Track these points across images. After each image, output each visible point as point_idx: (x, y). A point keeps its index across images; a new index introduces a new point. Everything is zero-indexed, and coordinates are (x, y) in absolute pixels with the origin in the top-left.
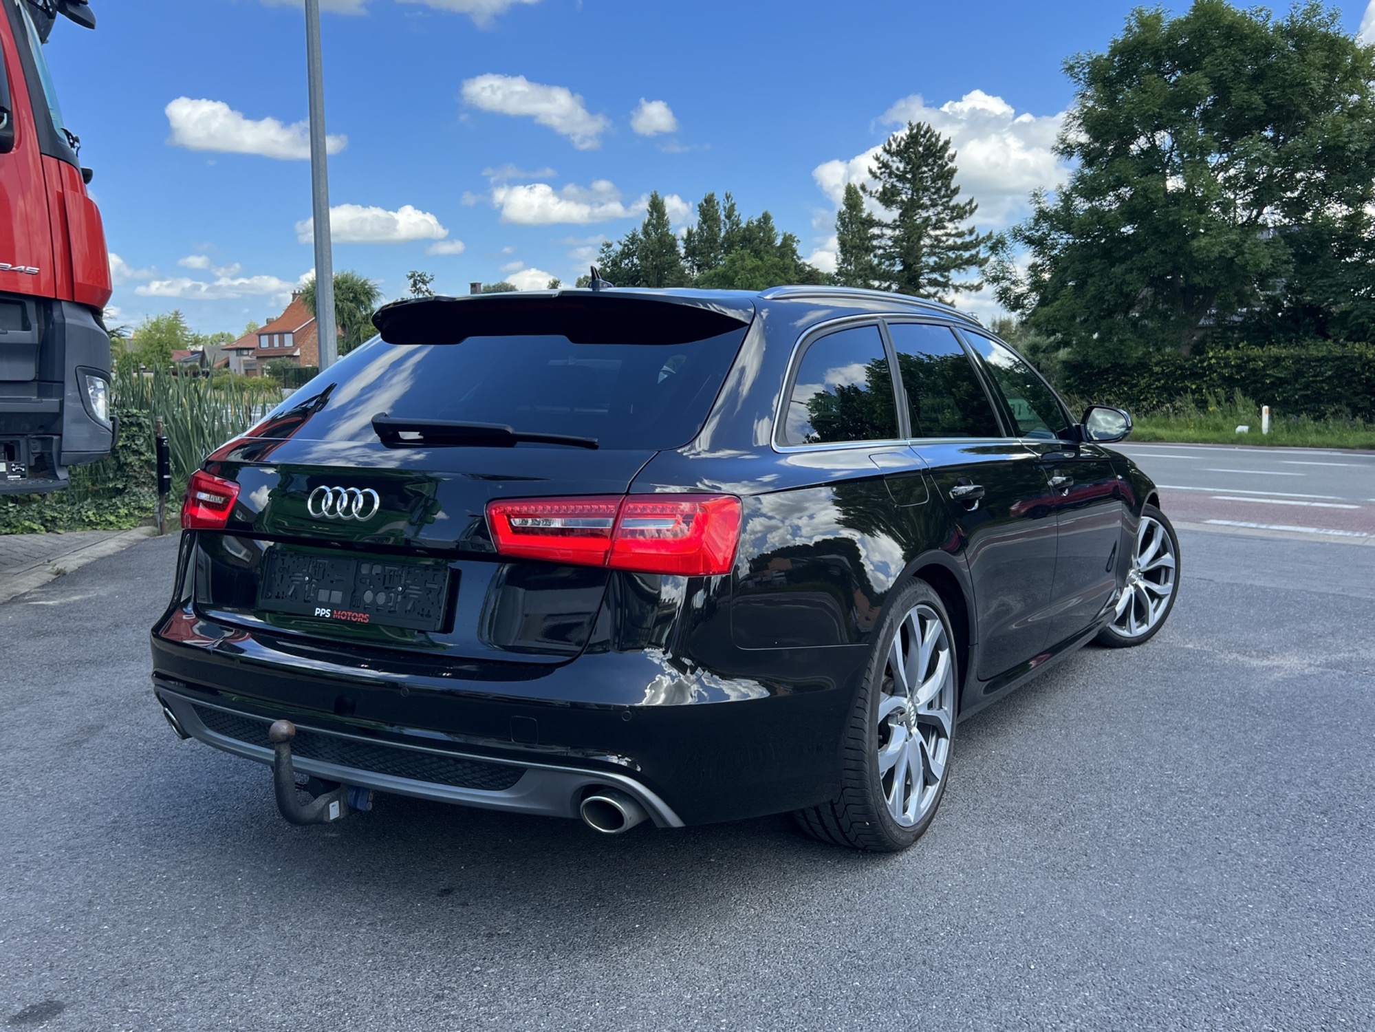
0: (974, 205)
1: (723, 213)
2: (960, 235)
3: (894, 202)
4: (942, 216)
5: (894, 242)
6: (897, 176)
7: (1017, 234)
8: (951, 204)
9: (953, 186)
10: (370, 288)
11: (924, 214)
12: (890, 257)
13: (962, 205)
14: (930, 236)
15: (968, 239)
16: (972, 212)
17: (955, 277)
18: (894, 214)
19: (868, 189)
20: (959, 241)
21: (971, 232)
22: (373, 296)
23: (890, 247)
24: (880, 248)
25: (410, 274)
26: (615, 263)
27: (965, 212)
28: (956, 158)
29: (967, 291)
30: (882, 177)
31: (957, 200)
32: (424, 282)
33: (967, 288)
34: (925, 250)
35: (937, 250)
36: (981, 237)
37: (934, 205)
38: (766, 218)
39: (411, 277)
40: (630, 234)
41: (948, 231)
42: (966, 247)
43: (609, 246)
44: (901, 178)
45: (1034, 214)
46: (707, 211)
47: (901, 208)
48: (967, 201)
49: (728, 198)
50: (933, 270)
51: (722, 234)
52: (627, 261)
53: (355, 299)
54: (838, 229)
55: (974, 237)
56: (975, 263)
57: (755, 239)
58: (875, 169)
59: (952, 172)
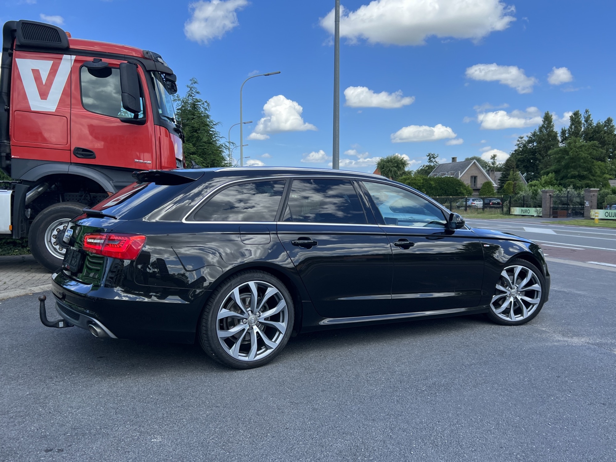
1: (584, 119)
10: (405, 161)
22: (405, 165)
25: (428, 155)
26: (524, 146)
32: (434, 158)
38: (609, 121)
39: (428, 156)
40: (533, 132)
43: (522, 138)
46: (575, 119)
49: (586, 112)
51: (582, 130)
52: (531, 145)
53: (397, 166)
57: (601, 131)
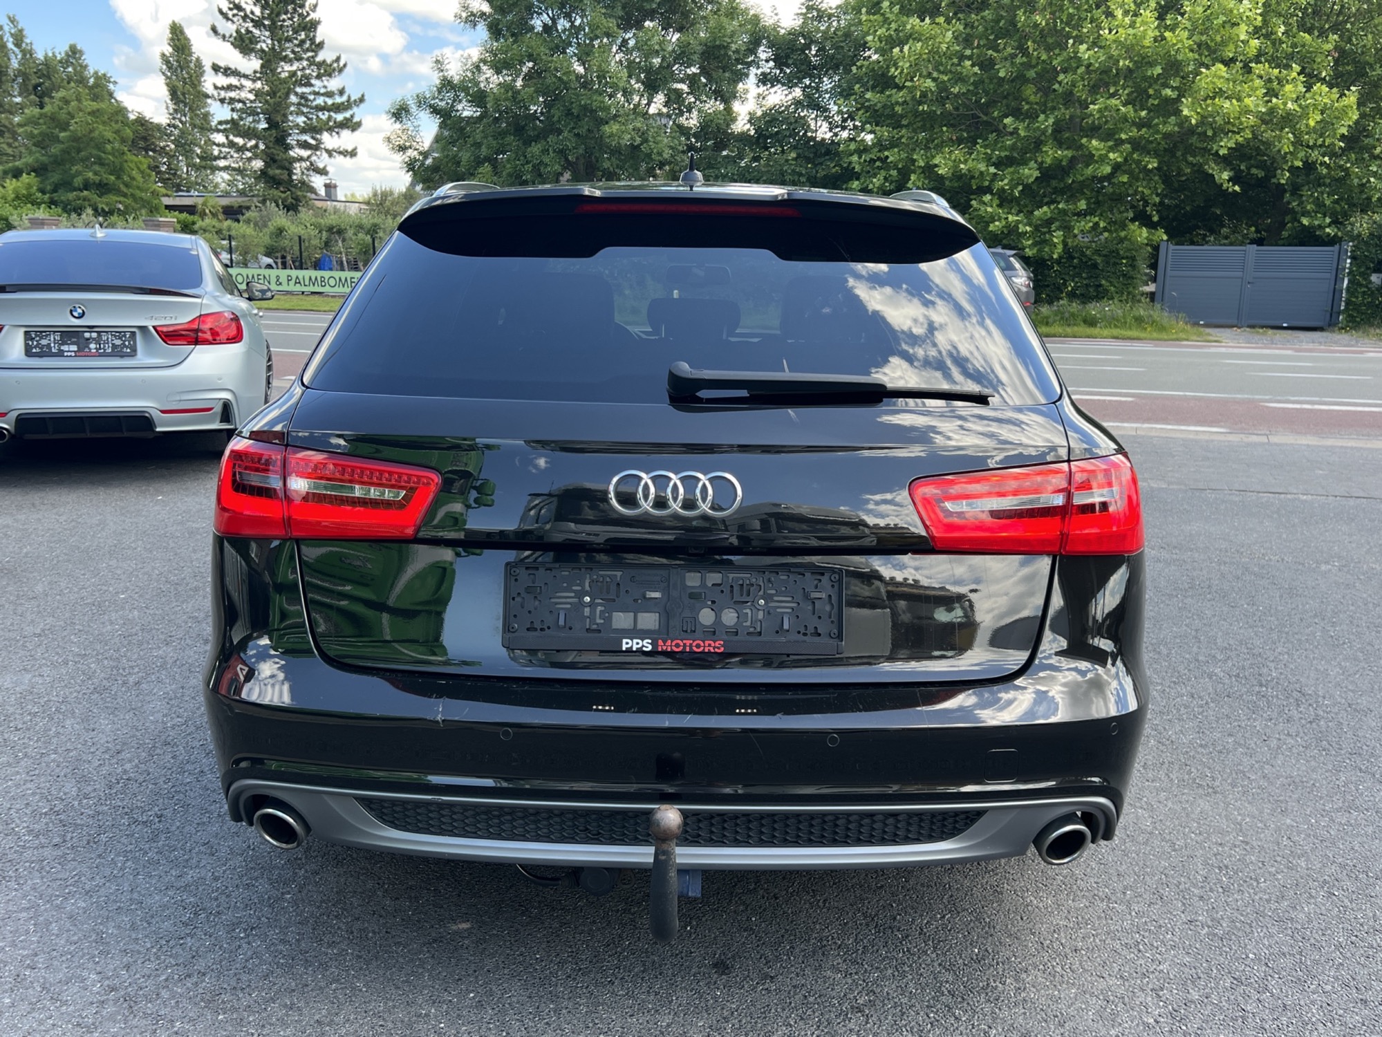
0: (341, 64)
1: (11, 40)
2: (329, 94)
3: (252, 50)
4: (308, 72)
5: (256, 95)
6: (252, 21)
7: (421, 102)
8: (318, 59)
9: (318, 40)
11: (287, 67)
12: (253, 112)
13: (329, 61)
14: (296, 94)
15: (338, 100)
16: (341, 70)
17: (328, 140)
18: (254, 64)
19: (220, 31)
20: (330, 102)
21: (341, 92)
23: (251, 102)
24: (240, 101)
27: (334, 70)
28: (318, 9)
29: (342, 157)
30: (235, 19)
31: (325, 55)
33: (340, 153)
34: (292, 108)
35: (305, 110)
36: (352, 99)
37: (299, 59)
38: (74, 52)
41: (317, 90)
42: (338, 108)
44: (258, 24)
45: (438, 82)
47: (262, 59)
48: (334, 58)
50: (303, 131)
54: (163, 73)
55: (344, 98)
56: (348, 128)
58: (225, 10)
59: (314, 25)
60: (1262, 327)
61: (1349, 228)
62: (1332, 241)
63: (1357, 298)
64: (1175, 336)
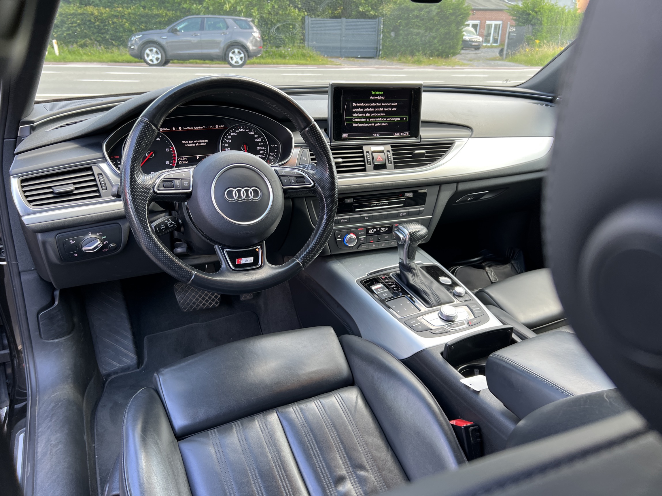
60: (352, 57)
61: (381, 11)
62: (374, 17)
63: (387, 43)
64: (321, 63)
